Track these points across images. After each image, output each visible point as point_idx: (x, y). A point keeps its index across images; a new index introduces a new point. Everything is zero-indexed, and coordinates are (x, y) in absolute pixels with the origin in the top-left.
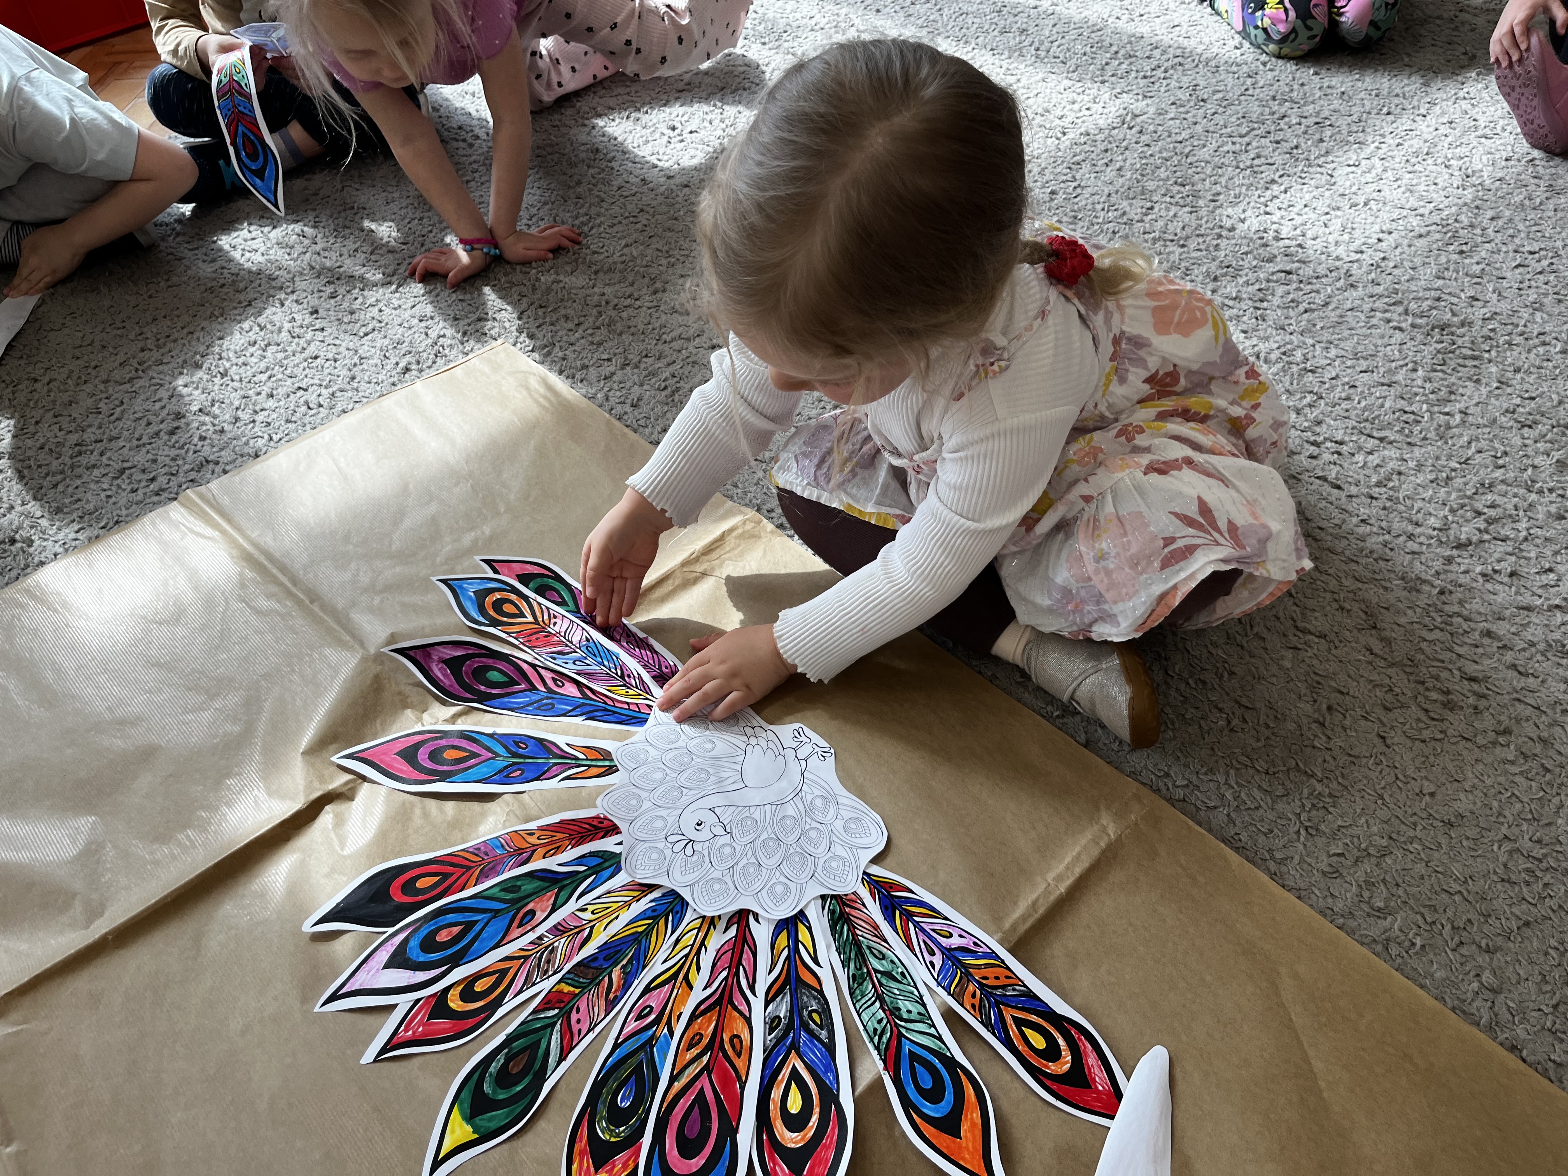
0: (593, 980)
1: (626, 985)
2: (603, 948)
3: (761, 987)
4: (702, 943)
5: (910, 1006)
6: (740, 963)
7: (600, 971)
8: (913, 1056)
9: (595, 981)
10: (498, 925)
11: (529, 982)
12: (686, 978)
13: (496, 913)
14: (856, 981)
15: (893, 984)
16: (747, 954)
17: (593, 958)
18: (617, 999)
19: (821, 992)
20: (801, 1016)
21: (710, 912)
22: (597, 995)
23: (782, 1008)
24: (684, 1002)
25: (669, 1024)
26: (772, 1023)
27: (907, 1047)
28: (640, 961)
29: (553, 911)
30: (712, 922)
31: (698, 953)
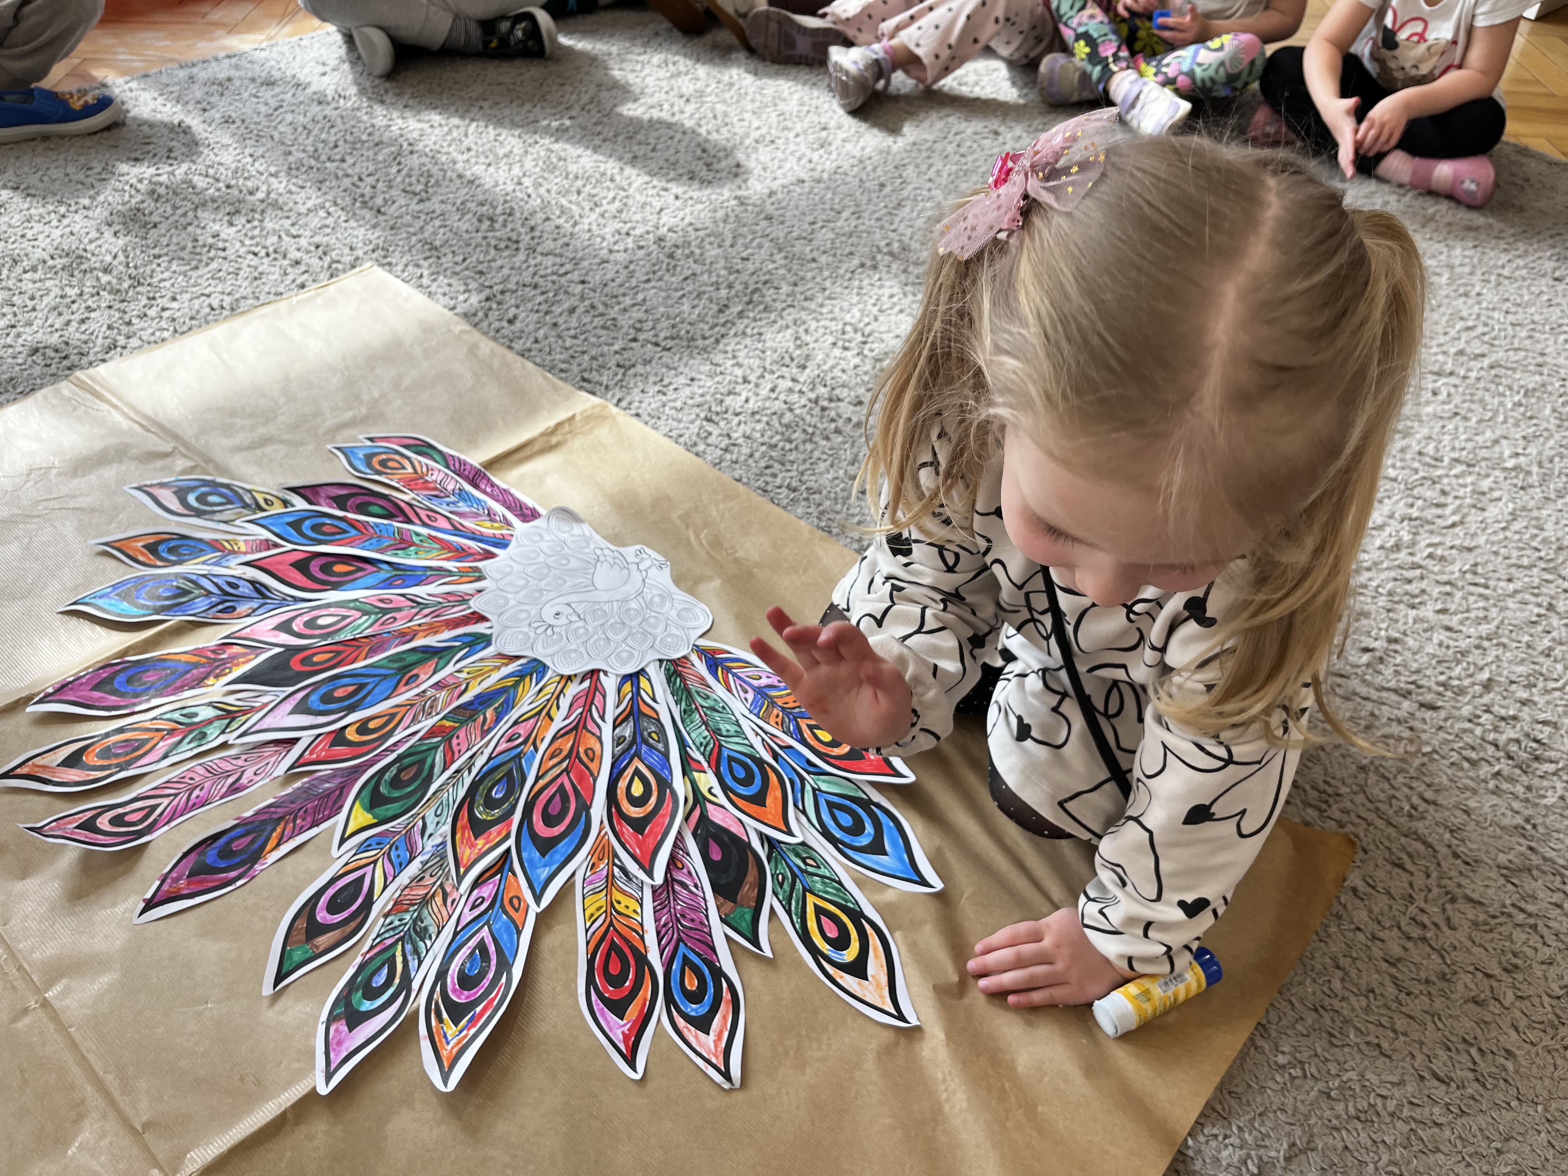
0: (469, 718)
1: (498, 720)
2: (478, 697)
3: (610, 717)
4: (561, 691)
5: (728, 727)
6: (592, 703)
7: (476, 712)
8: (730, 759)
9: (471, 718)
10: (389, 684)
11: (414, 720)
12: (548, 714)
13: (385, 676)
14: (686, 713)
15: (715, 714)
16: (598, 697)
17: (470, 703)
18: (490, 730)
19: (658, 720)
20: (642, 736)
21: (567, 672)
22: (474, 728)
23: (627, 731)
24: (547, 729)
25: (534, 744)
26: (618, 741)
27: (726, 753)
28: (509, 705)
29: (435, 672)
30: (569, 678)
31: (558, 698)
